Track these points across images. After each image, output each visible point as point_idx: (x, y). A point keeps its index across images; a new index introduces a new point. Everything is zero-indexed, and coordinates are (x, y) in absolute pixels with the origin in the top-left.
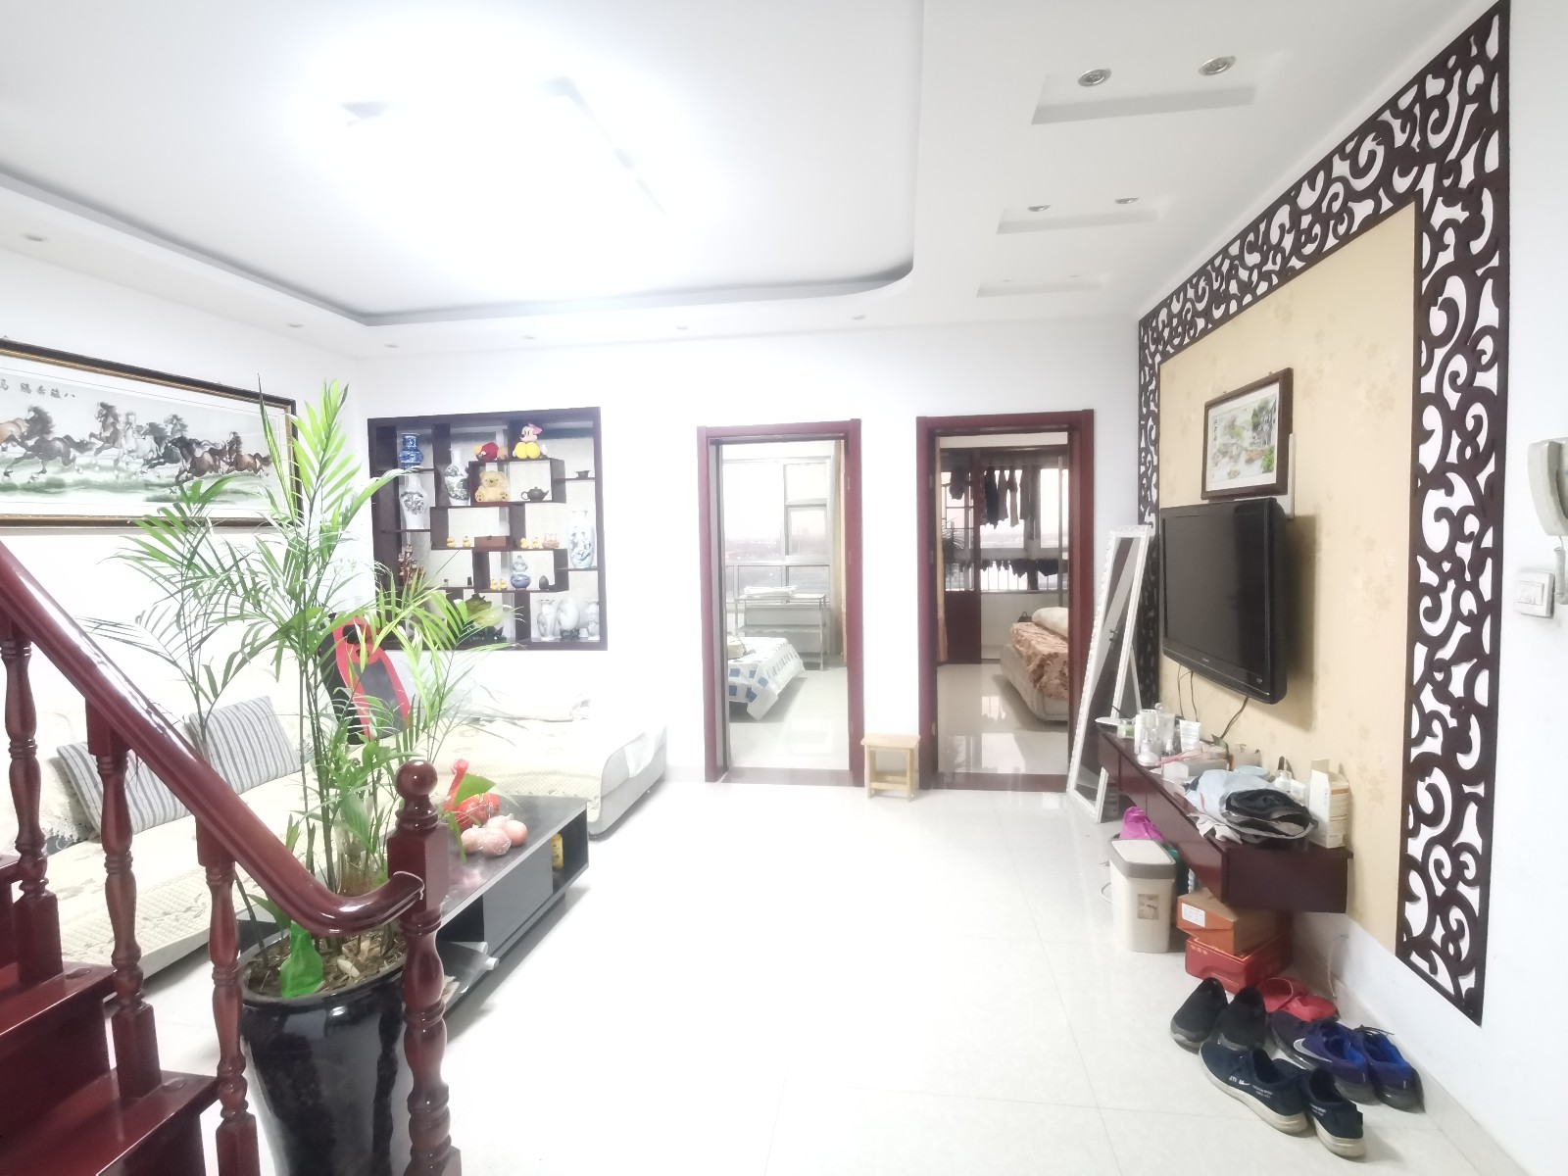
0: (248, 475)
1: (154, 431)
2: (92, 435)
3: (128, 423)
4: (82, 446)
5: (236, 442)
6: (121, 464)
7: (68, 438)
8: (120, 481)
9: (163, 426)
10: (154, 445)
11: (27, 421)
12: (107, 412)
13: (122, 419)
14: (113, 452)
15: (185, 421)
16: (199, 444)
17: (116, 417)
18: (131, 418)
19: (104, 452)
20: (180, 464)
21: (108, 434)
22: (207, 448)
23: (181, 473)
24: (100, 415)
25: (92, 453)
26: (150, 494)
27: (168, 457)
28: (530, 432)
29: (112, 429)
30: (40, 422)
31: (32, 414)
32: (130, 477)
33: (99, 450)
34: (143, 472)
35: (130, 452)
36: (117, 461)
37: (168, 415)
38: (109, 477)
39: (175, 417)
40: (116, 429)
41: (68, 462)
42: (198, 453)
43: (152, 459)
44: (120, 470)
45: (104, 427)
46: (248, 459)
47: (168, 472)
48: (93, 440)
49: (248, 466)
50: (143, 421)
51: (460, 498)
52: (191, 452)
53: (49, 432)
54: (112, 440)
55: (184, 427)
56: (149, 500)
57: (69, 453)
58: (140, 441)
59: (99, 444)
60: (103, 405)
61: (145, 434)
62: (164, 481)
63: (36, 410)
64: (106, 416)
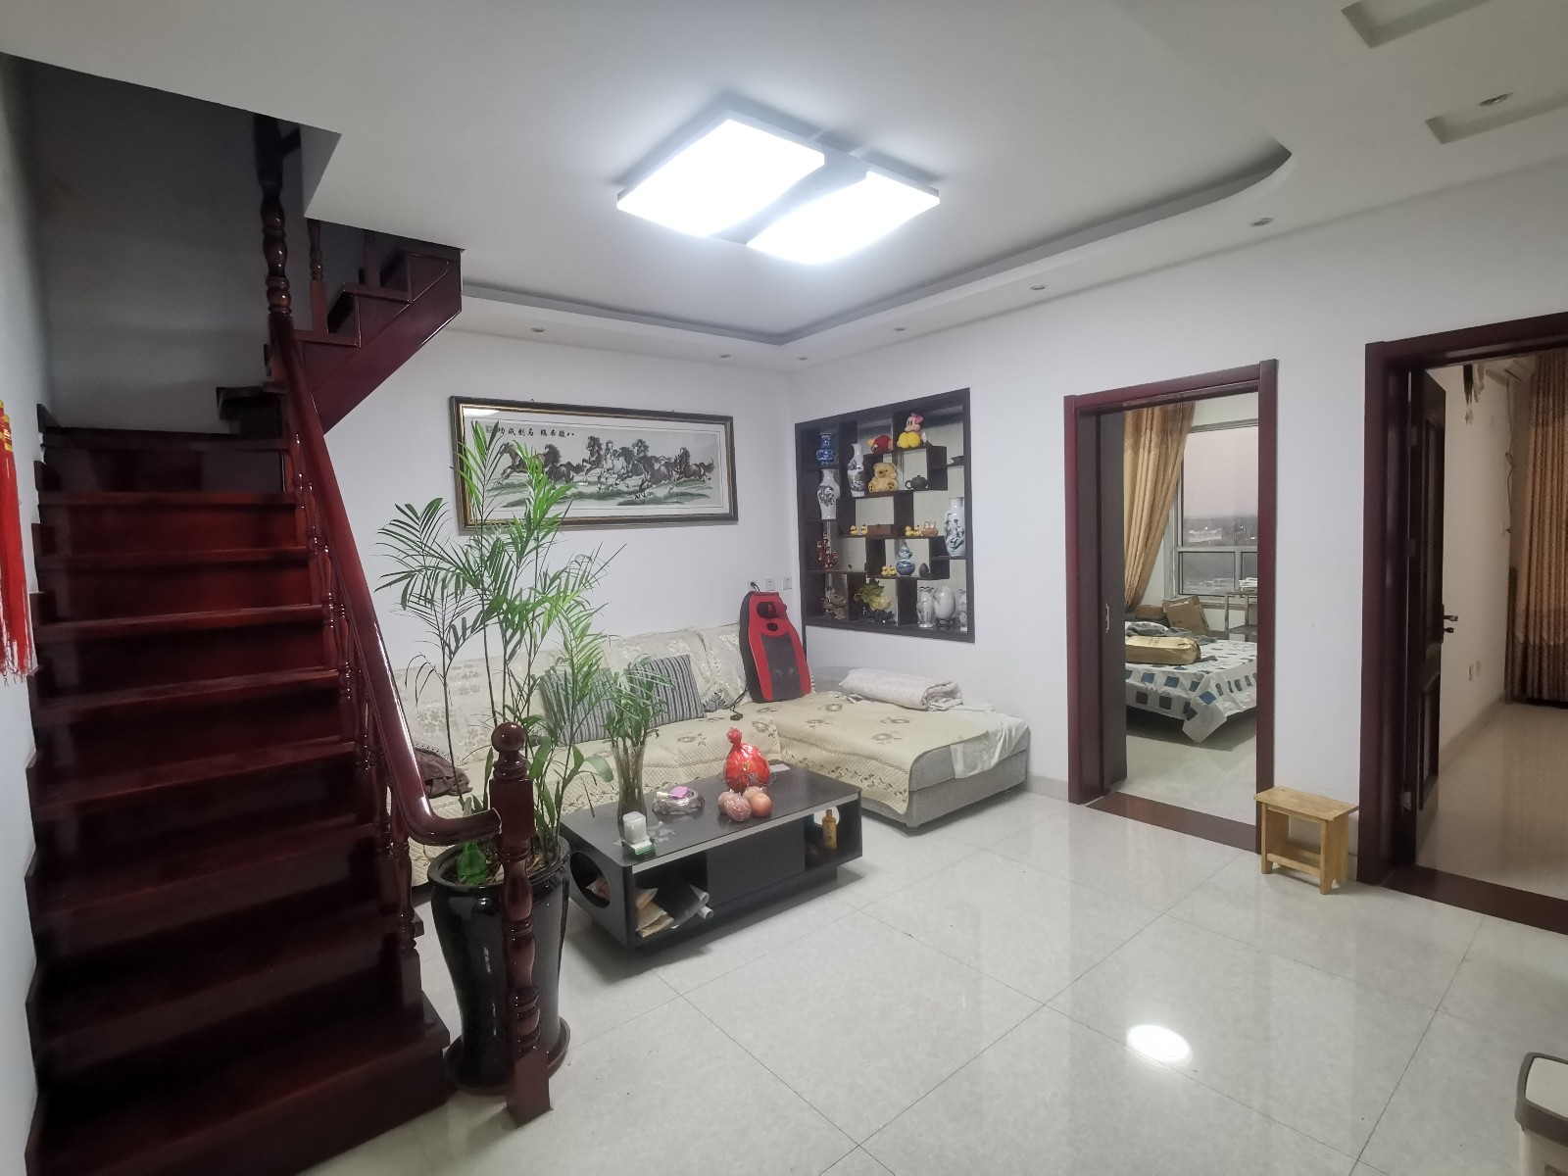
0: (693, 480)
1: (625, 453)
2: (584, 460)
3: (608, 449)
4: (578, 469)
5: (685, 454)
6: (603, 480)
7: (569, 463)
8: (601, 491)
9: (631, 448)
10: (625, 464)
11: (544, 455)
12: (594, 442)
13: (604, 447)
14: (598, 471)
15: (647, 443)
16: (657, 460)
17: (599, 446)
18: (610, 445)
19: (592, 472)
20: (643, 476)
21: (594, 459)
22: (663, 462)
23: (643, 483)
24: (589, 445)
25: (584, 473)
26: (621, 500)
27: (635, 472)
28: (913, 422)
29: (596, 455)
30: (552, 454)
31: (547, 450)
32: (608, 488)
33: (588, 471)
34: (616, 484)
35: (608, 470)
36: (599, 477)
37: (635, 441)
38: (594, 489)
39: (640, 441)
40: (599, 455)
41: (569, 480)
42: (657, 466)
43: (624, 474)
44: (601, 483)
45: (592, 455)
46: (694, 468)
47: (634, 482)
48: (585, 464)
49: (694, 473)
50: (617, 447)
51: (858, 490)
52: (652, 466)
53: (558, 461)
54: (596, 463)
55: (646, 447)
56: (620, 504)
57: (569, 474)
58: (615, 462)
59: (589, 466)
60: (591, 438)
61: (619, 456)
62: (631, 489)
63: (549, 447)
64: (593, 446)
